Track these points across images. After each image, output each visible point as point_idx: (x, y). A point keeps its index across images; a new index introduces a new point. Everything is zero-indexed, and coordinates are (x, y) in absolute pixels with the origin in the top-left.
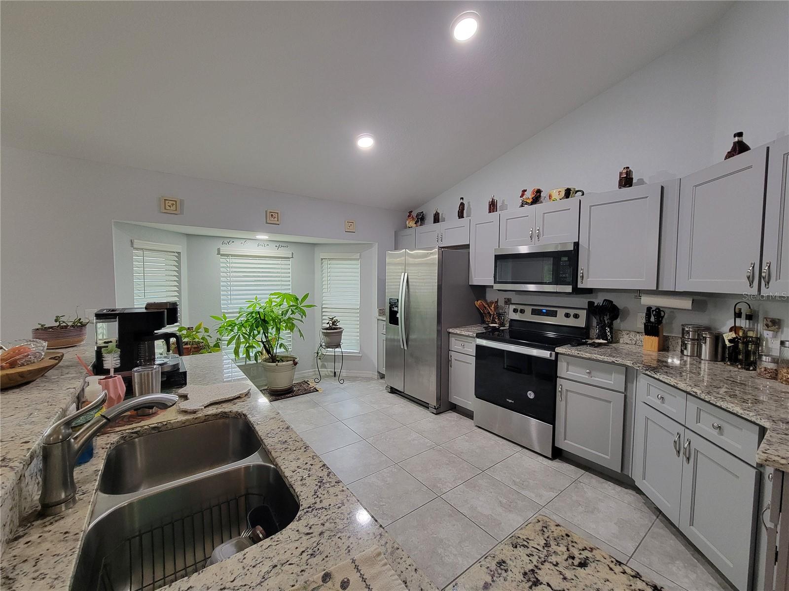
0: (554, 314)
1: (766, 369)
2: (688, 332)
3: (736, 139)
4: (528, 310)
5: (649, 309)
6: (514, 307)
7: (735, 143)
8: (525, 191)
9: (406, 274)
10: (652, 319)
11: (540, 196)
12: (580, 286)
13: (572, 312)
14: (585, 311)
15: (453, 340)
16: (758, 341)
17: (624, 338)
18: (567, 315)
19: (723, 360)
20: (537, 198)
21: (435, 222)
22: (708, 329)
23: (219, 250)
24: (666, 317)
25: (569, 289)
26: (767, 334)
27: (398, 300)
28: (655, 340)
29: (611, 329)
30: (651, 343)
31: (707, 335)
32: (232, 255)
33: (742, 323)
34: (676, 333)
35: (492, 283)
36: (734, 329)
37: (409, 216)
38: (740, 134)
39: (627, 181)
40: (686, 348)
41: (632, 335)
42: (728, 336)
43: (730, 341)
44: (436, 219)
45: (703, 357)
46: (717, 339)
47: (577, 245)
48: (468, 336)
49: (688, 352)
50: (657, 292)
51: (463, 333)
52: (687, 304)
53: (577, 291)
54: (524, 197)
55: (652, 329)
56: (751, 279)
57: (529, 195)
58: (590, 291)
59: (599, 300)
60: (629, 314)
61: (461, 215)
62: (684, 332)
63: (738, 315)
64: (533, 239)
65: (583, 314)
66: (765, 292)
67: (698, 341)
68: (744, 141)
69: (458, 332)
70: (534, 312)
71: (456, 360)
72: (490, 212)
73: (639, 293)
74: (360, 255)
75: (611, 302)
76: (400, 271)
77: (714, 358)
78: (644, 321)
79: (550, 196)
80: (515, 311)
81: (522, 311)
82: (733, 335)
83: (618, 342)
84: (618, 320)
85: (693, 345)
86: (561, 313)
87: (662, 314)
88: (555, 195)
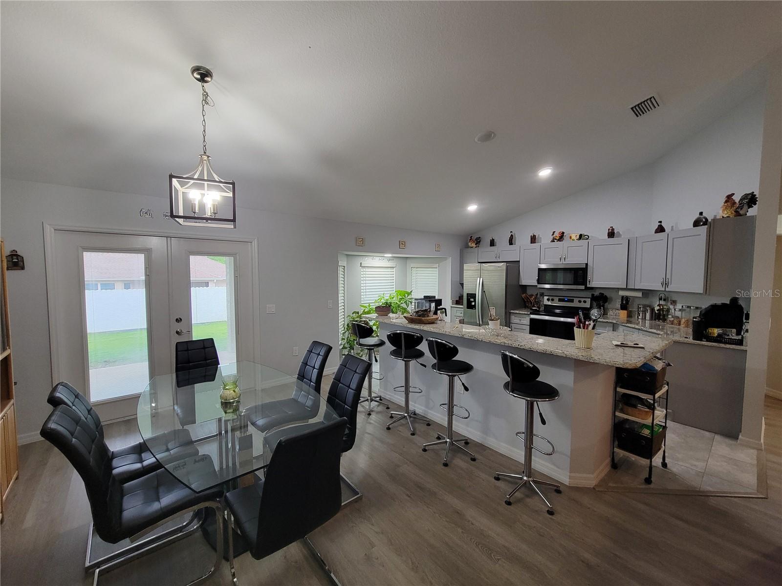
0: (572, 301)
1: (670, 321)
2: (641, 308)
3: (659, 224)
4: (556, 299)
5: (623, 297)
6: (547, 297)
7: (659, 225)
8: (554, 232)
9: (481, 279)
10: (624, 302)
11: (563, 236)
12: (588, 286)
13: (582, 300)
14: (590, 299)
15: (513, 317)
16: (668, 310)
17: (610, 313)
18: (580, 302)
19: (655, 320)
20: (561, 237)
21: (491, 246)
22: (650, 306)
23: (361, 264)
24: (630, 301)
25: (583, 287)
26: (671, 307)
27: (475, 294)
28: (625, 312)
29: (604, 307)
30: (623, 314)
31: (648, 309)
32: (367, 267)
33: (662, 302)
34: (635, 309)
35: (537, 284)
36: (659, 305)
37: (470, 240)
38: (660, 222)
39: (611, 234)
40: (639, 315)
41: (614, 311)
42: (657, 308)
43: (657, 310)
44: (492, 243)
45: (647, 319)
46: (653, 310)
47: (587, 264)
48: (525, 314)
49: (640, 317)
50: (626, 289)
51: (521, 312)
52: (639, 294)
53: (587, 289)
54: (554, 235)
55: (624, 307)
56: (662, 284)
57: (557, 235)
58: (592, 288)
59: (597, 293)
60: (612, 300)
61: (511, 243)
62: (639, 308)
63: (660, 299)
64: (562, 260)
65: (588, 301)
66: (667, 290)
67: (645, 312)
68: (663, 225)
69: (517, 312)
70: (560, 300)
71: (515, 328)
72: (531, 243)
73: (619, 289)
74: (439, 265)
75: (603, 294)
76: (477, 276)
77: (651, 319)
78: (620, 303)
79: (571, 237)
80: (548, 300)
81: (553, 300)
82: (658, 308)
83: (607, 314)
84: (607, 304)
85: (642, 314)
86: (576, 300)
87: (629, 299)
88: (574, 237)
